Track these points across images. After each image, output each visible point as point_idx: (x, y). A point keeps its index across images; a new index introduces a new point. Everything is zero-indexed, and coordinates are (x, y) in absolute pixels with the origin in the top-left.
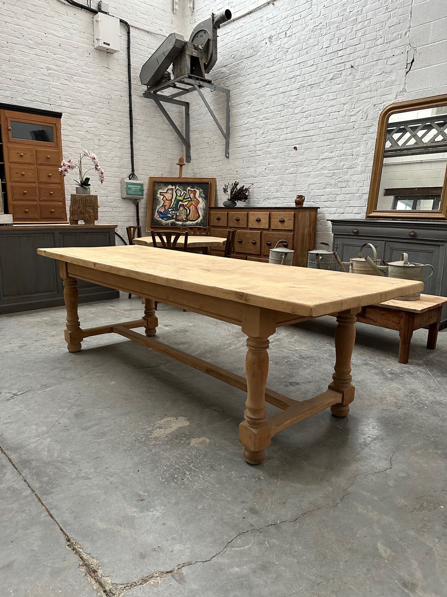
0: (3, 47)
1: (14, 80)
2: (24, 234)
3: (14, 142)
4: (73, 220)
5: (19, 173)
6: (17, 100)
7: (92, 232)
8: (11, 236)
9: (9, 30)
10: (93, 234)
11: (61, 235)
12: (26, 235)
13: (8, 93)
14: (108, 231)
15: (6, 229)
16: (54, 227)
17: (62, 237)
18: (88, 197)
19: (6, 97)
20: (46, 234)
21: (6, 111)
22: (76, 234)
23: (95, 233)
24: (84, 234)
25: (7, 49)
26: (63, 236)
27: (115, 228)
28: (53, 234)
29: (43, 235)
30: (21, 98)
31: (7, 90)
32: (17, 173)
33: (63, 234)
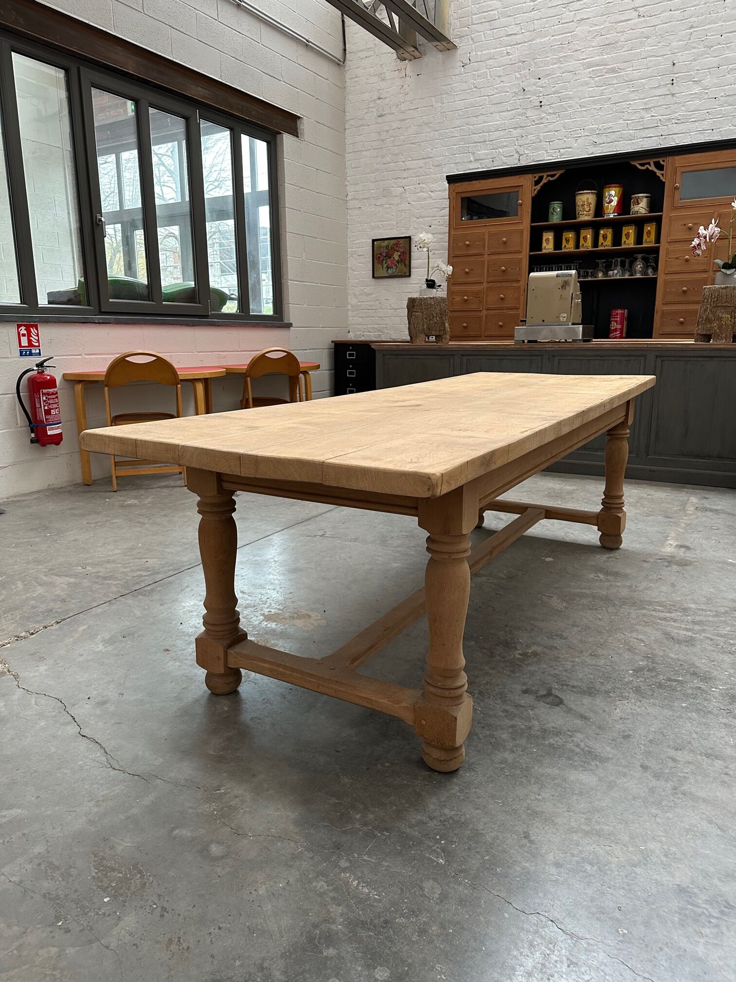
0: (712, 47)
1: (722, 96)
3: (682, 207)
4: (698, 334)
5: (681, 258)
6: (720, 131)
7: (723, 357)
8: (577, 358)
9: (728, 11)
10: (724, 359)
11: (659, 360)
12: (599, 358)
13: (706, 124)
15: (569, 348)
16: (645, 346)
17: (660, 363)
18: (724, 290)
19: (702, 131)
20: (633, 358)
21: (677, 158)
22: (688, 359)
23: (728, 359)
24: (708, 359)
25: (720, 46)
26: (662, 361)
28: (645, 356)
29: (627, 358)
30: (730, 125)
31: (706, 119)
32: (677, 258)
33: (662, 358)
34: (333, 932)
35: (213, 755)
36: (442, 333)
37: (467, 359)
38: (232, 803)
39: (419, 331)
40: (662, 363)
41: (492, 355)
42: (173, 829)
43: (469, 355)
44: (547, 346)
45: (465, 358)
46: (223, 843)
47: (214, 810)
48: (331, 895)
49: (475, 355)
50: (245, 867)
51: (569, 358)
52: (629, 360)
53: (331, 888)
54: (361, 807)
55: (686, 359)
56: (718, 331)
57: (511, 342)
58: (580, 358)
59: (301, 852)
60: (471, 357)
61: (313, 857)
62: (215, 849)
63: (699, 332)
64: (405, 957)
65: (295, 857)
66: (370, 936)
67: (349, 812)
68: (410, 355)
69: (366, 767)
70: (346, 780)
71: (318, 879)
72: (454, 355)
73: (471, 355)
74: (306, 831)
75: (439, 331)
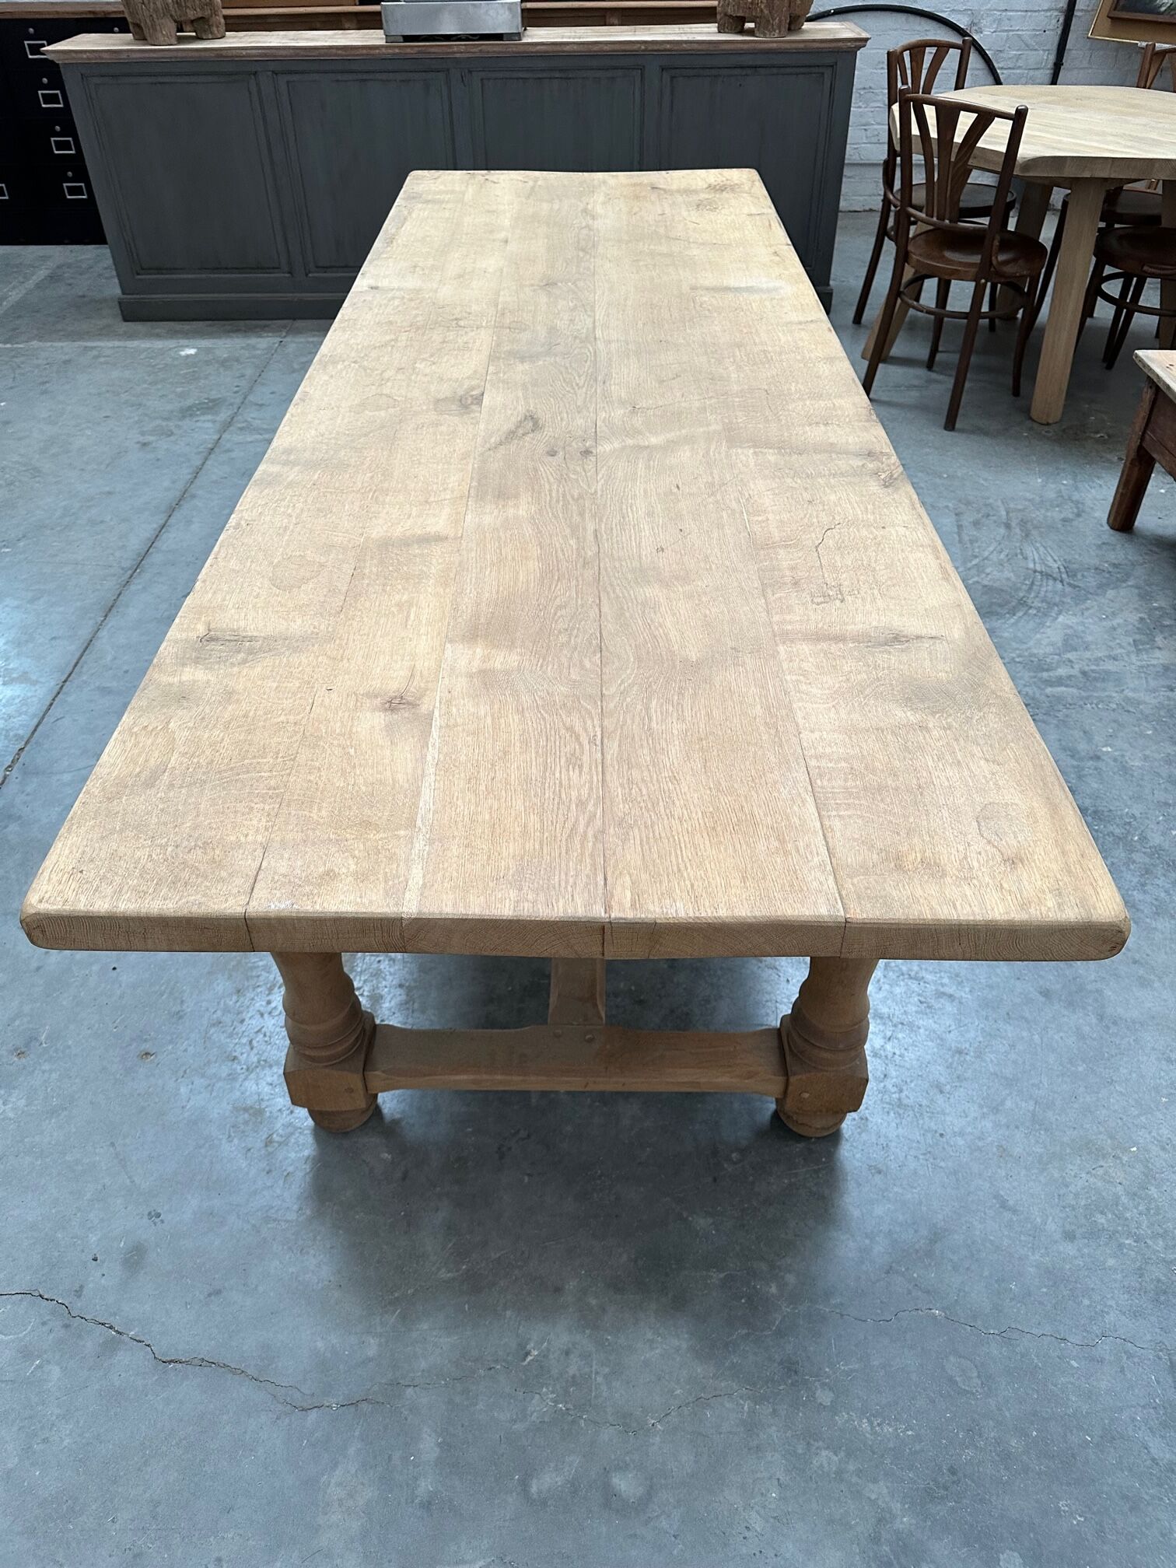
2: (551, 70)
4: (726, 15)
7: (773, 66)
8: (515, 75)
10: (775, 71)
11: (666, 76)
14: (829, 60)
15: (499, 52)
16: (643, 47)
17: (669, 81)
20: (620, 73)
22: (716, 72)
23: (782, 70)
24: (749, 71)
26: (672, 78)
27: (859, 48)
28: (642, 69)
29: (608, 74)
33: (671, 72)
34: (904, 1536)
35: (453, 1279)
36: (207, 13)
37: (288, 82)
38: (572, 1370)
39: (156, 10)
40: (672, 81)
41: (342, 72)
42: (524, 1484)
43: (290, 72)
44: (455, 49)
45: (282, 80)
46: (627, 1465)
47: (556, 1402)
48: (851, 1467)
49: (302, 72)
50: (697, 1492)
51: (501, 75)
52: (613, 78)
53: (842, 1454)
54: (764, 1266)
55: (714, 72)
56: (766, 12)
57: (373, 38)
58: (521, 75)
59: (752, 1411)
60: (296, 77)
61: (774, 1411)
62: (625, 1484)
63: (730, 11)
64: (1017, 1516)
65: (751, 1426)
66: (952, 1508)
67: (754, 1287)
68: (150, 75)
69: (710, 1179)
70: (702, 1221)
71: (813, 1449)
72: (255, 73)
73: (296, 72)
74: (727, 1364)
75: (202, 9)
